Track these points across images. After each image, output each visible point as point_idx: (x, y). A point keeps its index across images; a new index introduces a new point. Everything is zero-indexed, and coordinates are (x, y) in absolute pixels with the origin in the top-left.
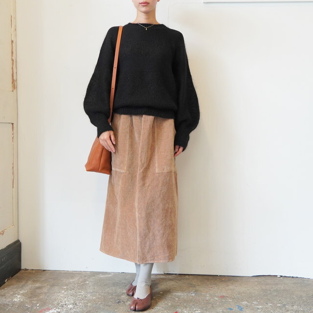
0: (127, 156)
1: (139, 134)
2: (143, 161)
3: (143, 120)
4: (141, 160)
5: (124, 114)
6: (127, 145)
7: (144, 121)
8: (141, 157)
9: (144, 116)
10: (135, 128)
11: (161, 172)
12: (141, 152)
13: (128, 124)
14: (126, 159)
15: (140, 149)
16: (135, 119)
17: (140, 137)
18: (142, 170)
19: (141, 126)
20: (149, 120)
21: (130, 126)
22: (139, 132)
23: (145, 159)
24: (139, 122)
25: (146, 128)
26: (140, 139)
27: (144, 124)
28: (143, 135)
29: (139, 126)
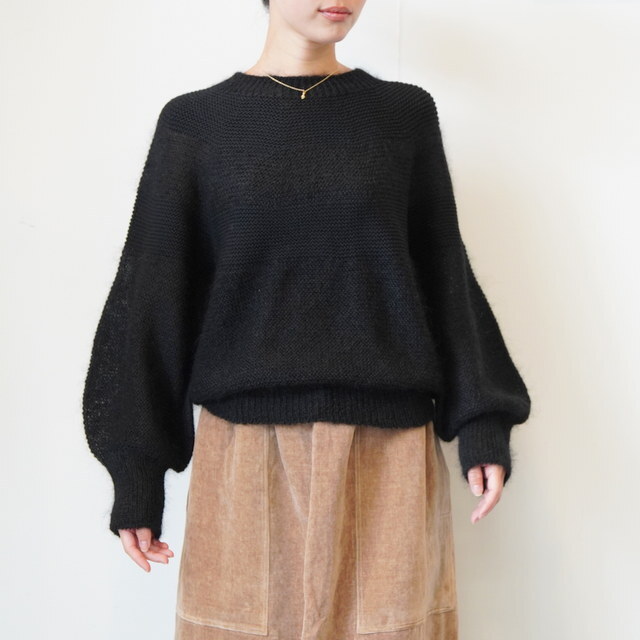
0: (265, 575)
1: (304, 491)
2: (319, 596)
3: (314, 441)
4: (313, 593)
5: (245, 422)
6: (265, 533)
7: (320, 447)
8: (311, 580)
9: (317, 427)
10: (289, 471)
11: (376, 630)
12: (312, 563)
13: (263, 456)
14: (265, 585)
15: (307, 552)
16: (287, 437)
17: (306, 503)
18: (315, 630)
19: (309, 462)
20: (335, 441)
21: (271, 463)
22: (301, 484)
23: (325, 586)
24: (302, 448)
25: (326, 474)
26: (308, 512)
27: (318, 458)
28: (316, 498)
29: (301, 463)
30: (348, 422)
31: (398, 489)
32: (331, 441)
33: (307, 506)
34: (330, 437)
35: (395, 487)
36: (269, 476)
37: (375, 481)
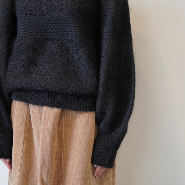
3: (43, 114)
7: (45, 117)
16: (33, 112)
20: (51, 115)
21: (27, 122)
22: (37, 132)
23: (47, 178)
24: (39, 117)
25: (47, 129)
26: (39, 145)
27: (44, 122)
28: (43, 139)
29: (38, 123)
30: (57, 107)
31: (80, 138)
32: (49, 115)
33: (39, 142)
34: (49, 113)
35: (78, 137)
36: (25, 128)
37: (72, 133)
